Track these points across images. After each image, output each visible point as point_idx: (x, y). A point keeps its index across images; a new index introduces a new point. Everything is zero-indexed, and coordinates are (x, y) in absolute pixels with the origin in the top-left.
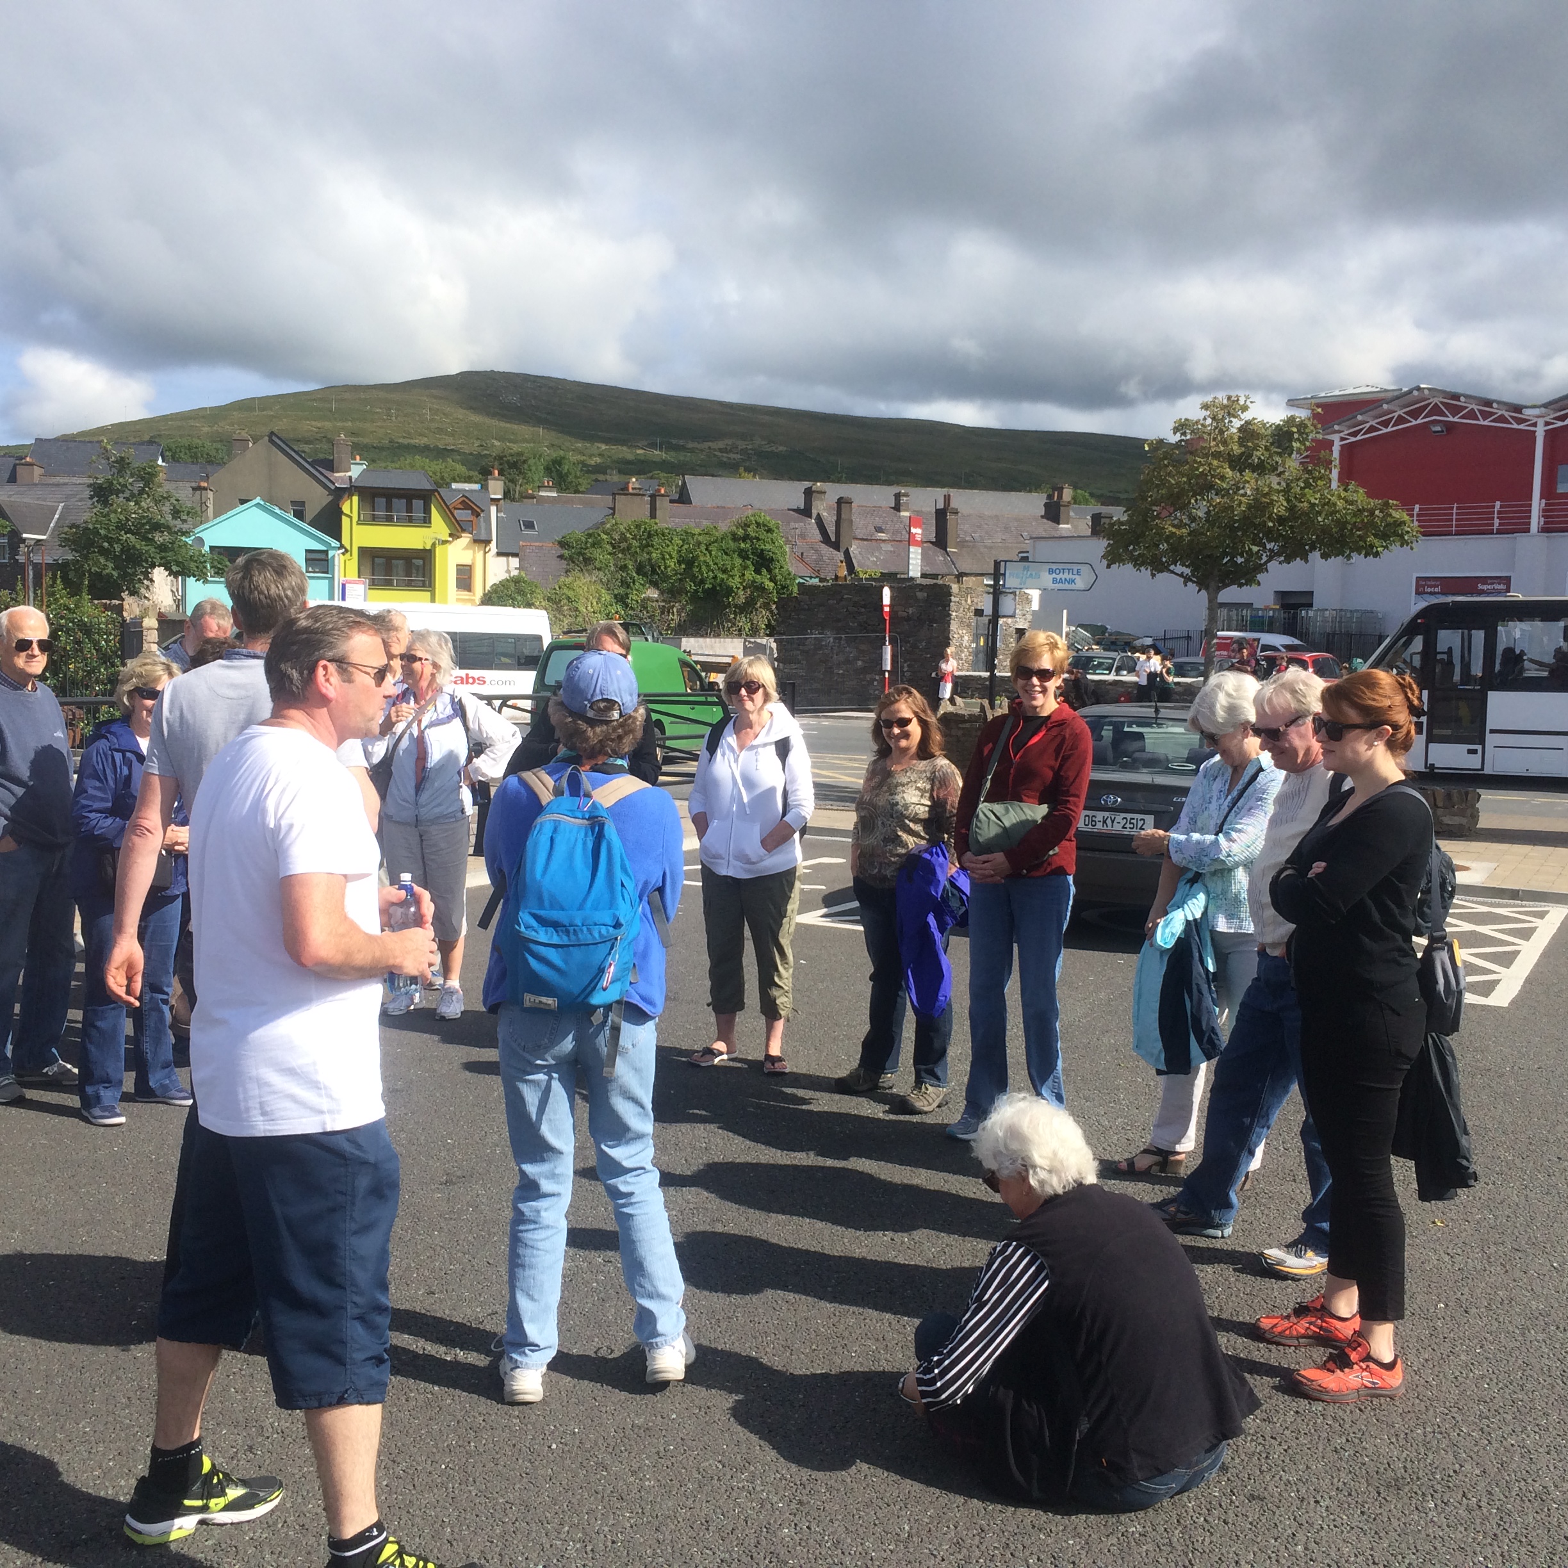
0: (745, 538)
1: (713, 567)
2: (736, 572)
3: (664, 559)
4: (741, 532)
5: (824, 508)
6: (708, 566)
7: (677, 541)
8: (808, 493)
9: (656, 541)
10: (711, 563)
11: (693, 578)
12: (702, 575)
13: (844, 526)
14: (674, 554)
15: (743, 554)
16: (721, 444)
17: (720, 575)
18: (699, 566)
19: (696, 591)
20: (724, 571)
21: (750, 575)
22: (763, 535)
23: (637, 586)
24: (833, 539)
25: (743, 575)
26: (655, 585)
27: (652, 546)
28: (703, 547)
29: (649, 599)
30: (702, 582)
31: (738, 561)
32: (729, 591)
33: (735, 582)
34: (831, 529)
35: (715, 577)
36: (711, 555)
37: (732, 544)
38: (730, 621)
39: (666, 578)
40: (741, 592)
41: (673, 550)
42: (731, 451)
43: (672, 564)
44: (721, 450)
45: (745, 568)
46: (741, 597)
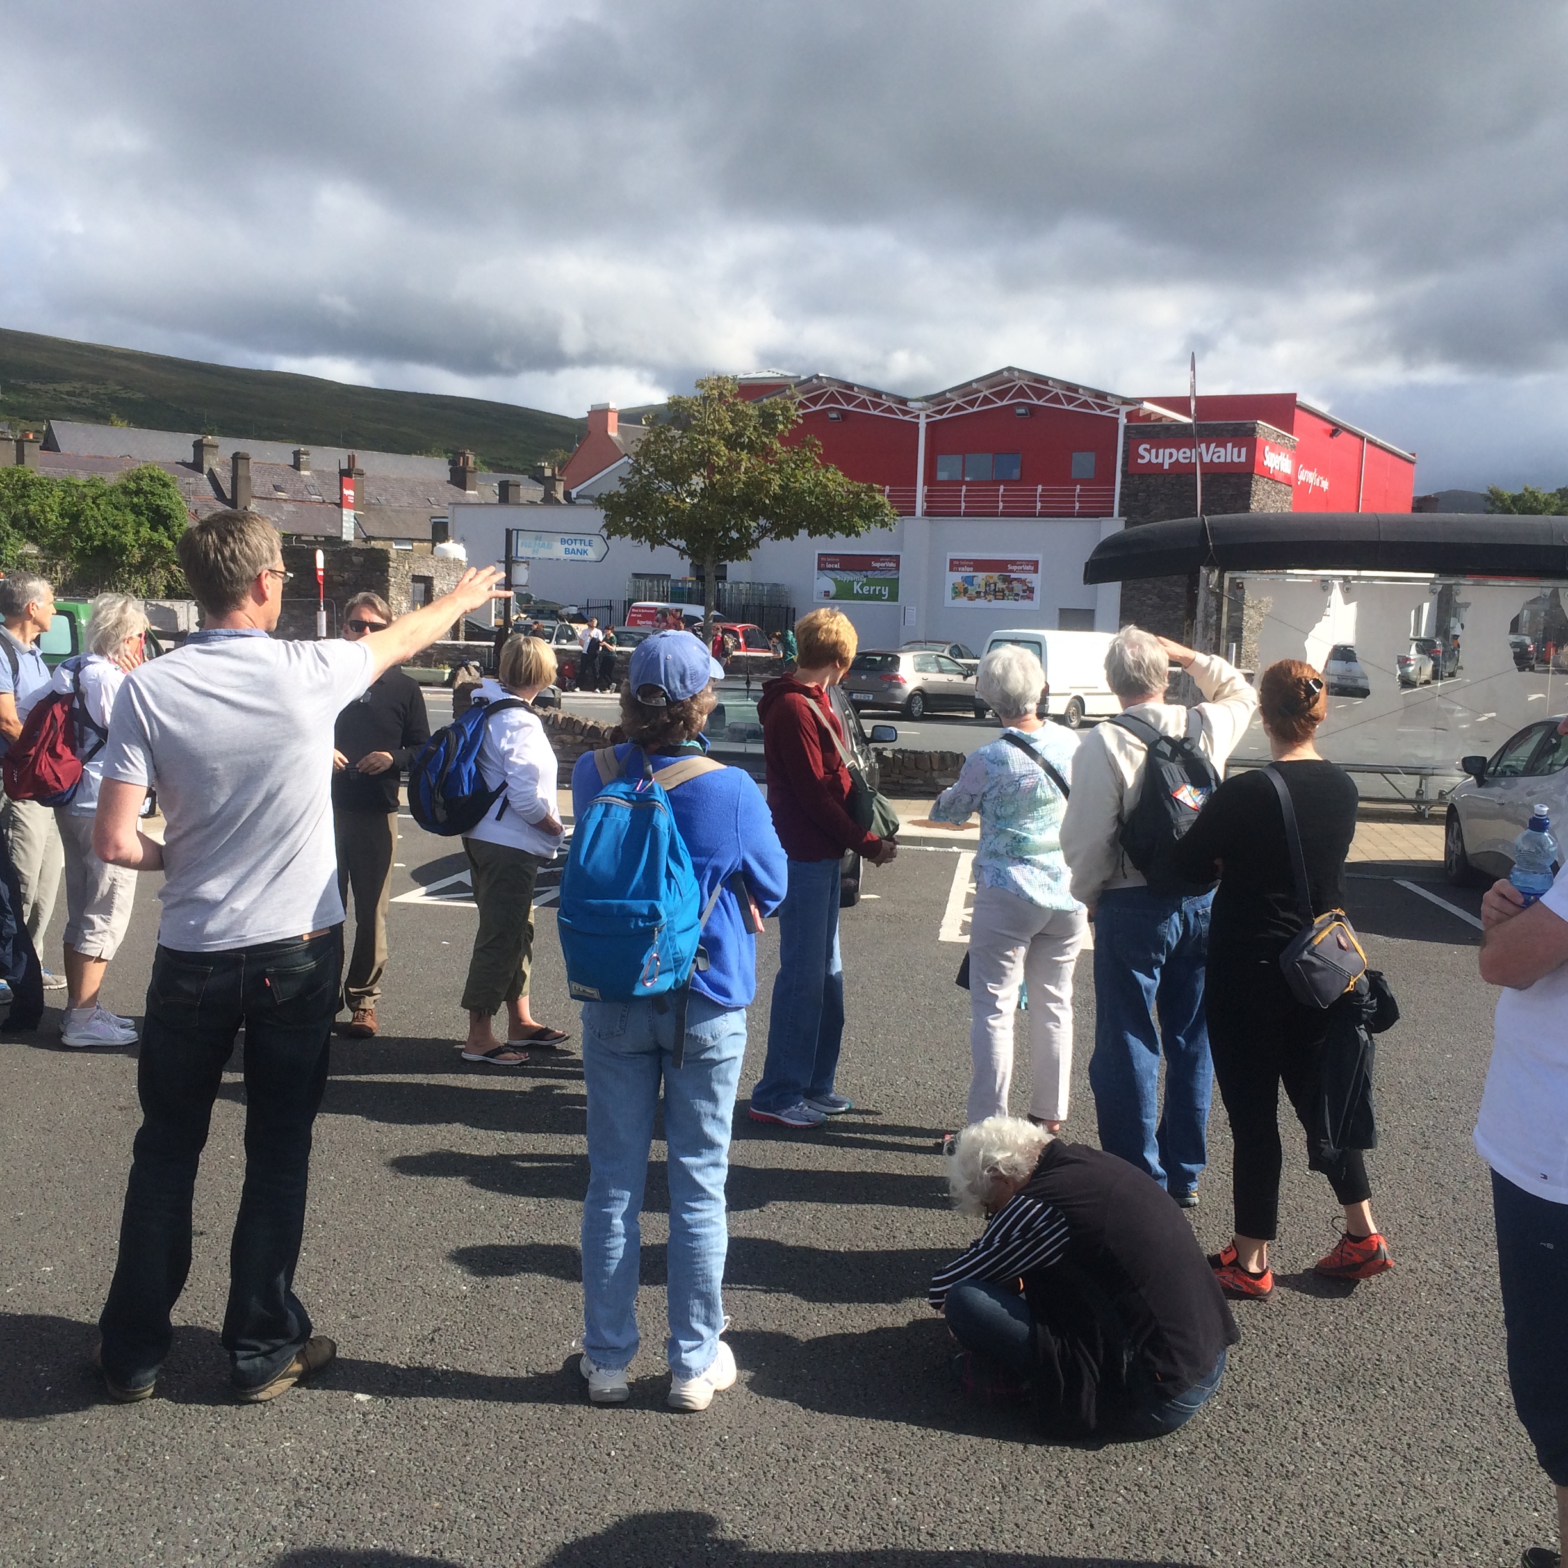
0: (138, 492)
1: (102, 523)
2: (129, 528)
3: (43, 512)
4: (132, 486)
5: (218, 461)
6: (96, 521)
7: (58, 493)
8: (199, 447)
9: (32, 491)
10: (100, 518)
11: (79, 534)
12: (90, 530)
13: (241, 484)
14: (56, 507)
15: (136, 510)
17: (111, 532)
18: (86, 520)
19: (83, 549)
20: (116, 527)
21: (145, 532)
22: (159, 489)
23: (12, 540)
24: (229, 496)
25: (138, 532)
26: (34, 540)
27: (29, 496)
28: (89, 501)
29: (27, 555)
30: (90, 538)
31: (131, 517)
32: (123, 549)
33: (129, 539)
34: (226, 486)
35: (105, 534)
36: (99, 509)
37: (124, 499)
38: (123, 581)
39: (46, 533)
40: (136, 550)
41: (54, 501)
43: (52, 517)
45: (140, 524)
46: (137, 556)
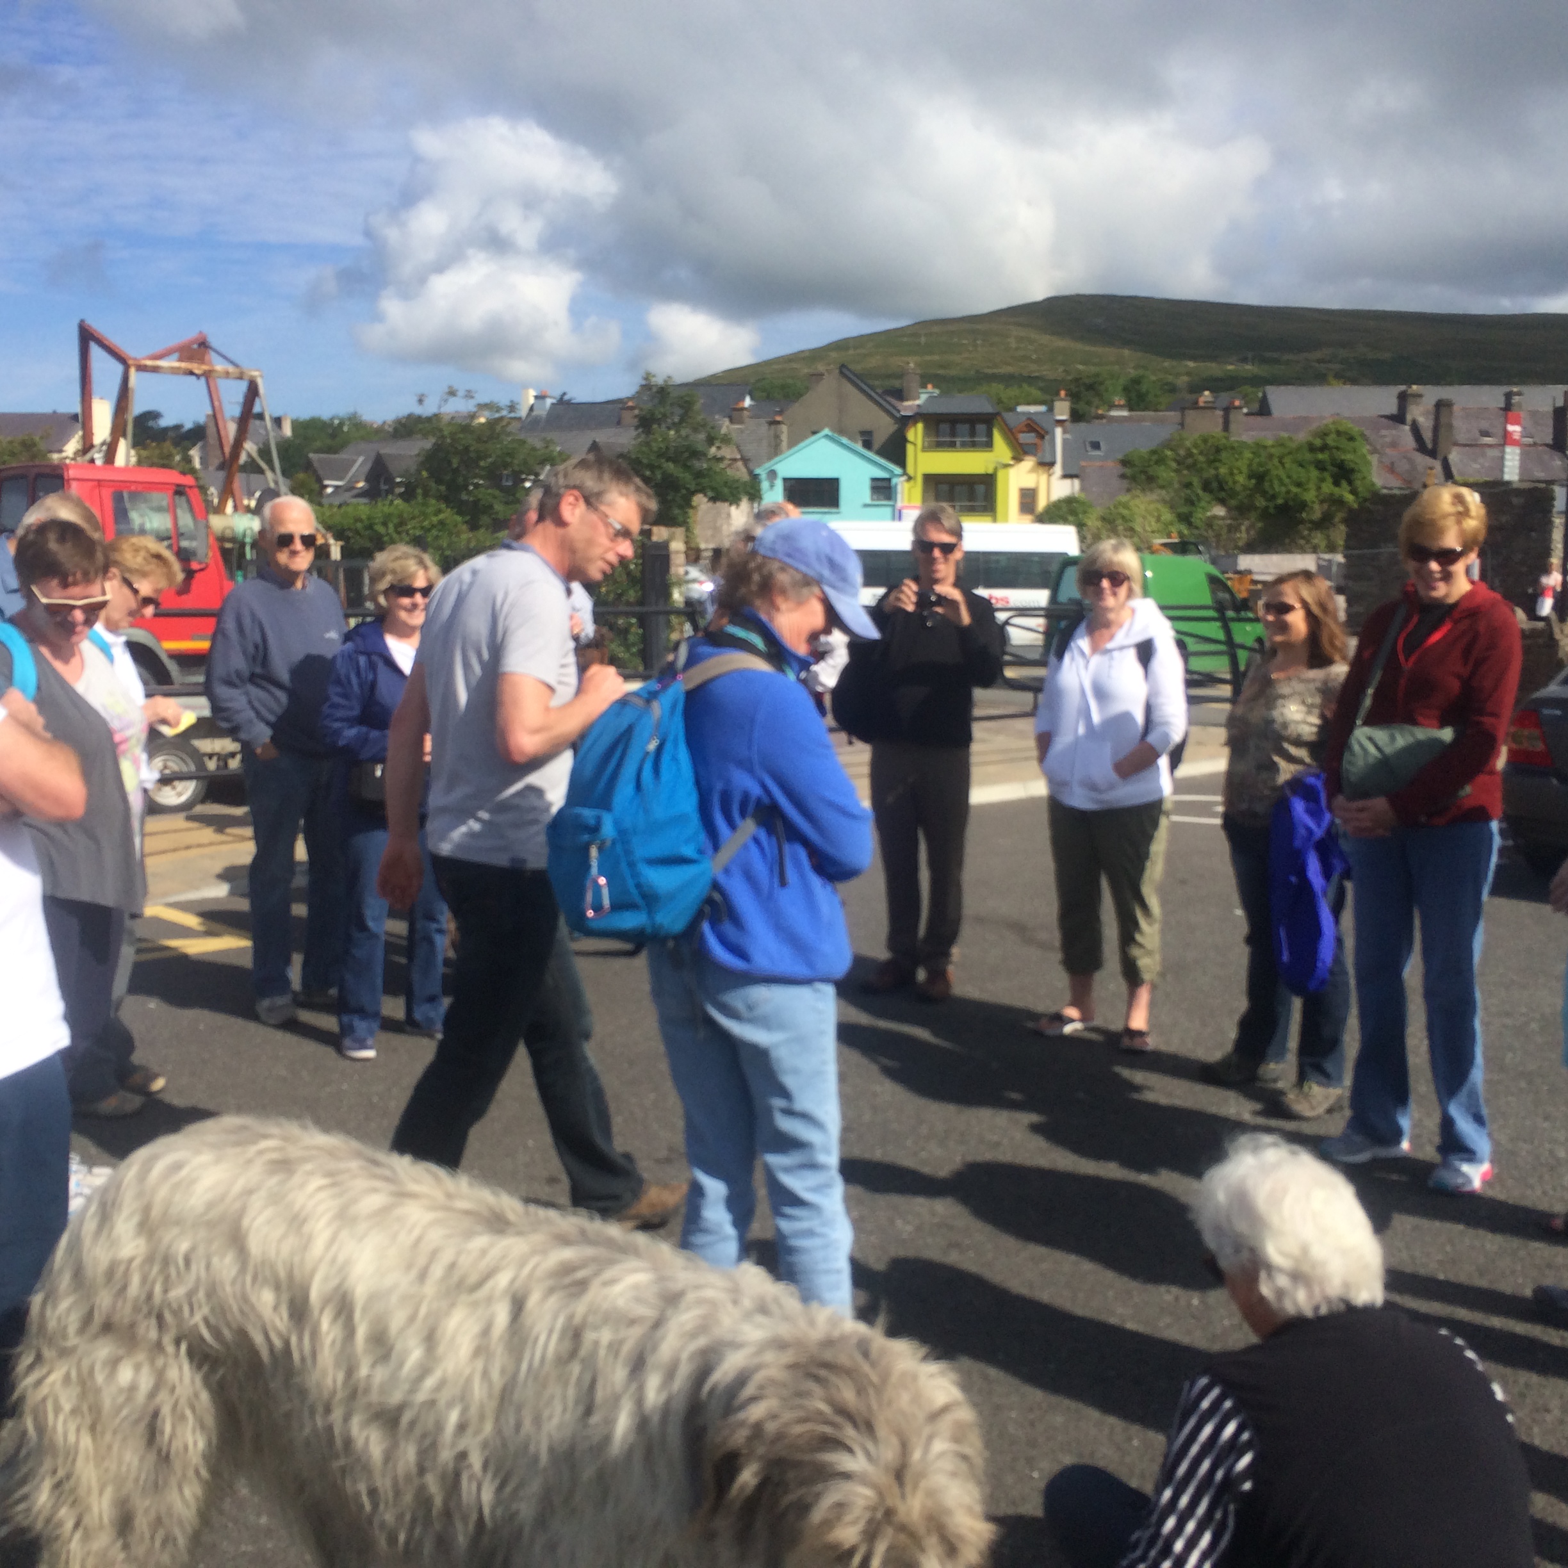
0: (1324, 448)
1: (1287, 481)
2: (1312, 486)
3: (1232, 474)
4: (1318, 442)
5: (1420, 413)
6: (1280, 480)
7: (1248, 455)
8: (1403, 398)
9: (1224, 455)
10: (1284, 477)
11: (1264, 493)
12: (1274, 489)
13: (1443, 431)
14: (1245, 470)
15: (1320, 466)
16: (1318, 355)
17: (1294, 490)
18: (1271, 481)
19: (1267, 507)
20: (1299, 485)
21: (1328, 487)
22: (1343, 443)
23: (1203, 504)
24: (1430, 446)
25: (1320, 488)
26: (1222, 502)
27: (1220, 461)
28: (1276, 461)
29: (1215, 517)
30: (1274, 497)
31: (1314, 473)
32: (1303, 506)
33: (1310, 496)
34: (1427, 436)
35: (1288, 492)
36: (1284, 467)
37: (1308, 456)
38: (1303, 538)
39: (1233, 494)
40: (1317, 507)
41: (1243, 465)
42: (1330, 362)
43: (1241, 479)
44: (1319, 361)
45: (1322, 480)
46: (1317, 513)
